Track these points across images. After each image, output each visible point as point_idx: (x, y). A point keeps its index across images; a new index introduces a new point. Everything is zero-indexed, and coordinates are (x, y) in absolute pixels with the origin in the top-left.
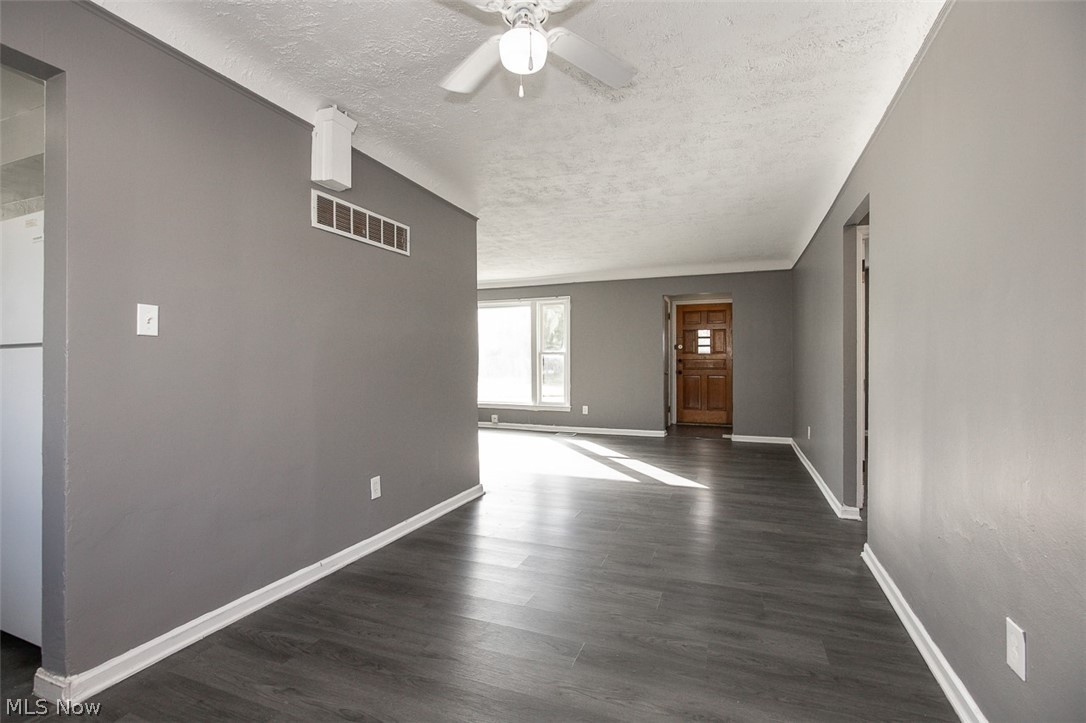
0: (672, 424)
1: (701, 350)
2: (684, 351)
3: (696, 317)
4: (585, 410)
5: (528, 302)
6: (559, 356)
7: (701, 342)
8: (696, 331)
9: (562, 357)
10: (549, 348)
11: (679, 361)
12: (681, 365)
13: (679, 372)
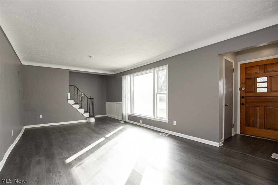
0: (236, 135)
1: (259, 90)
2: (246, 91)
3: (256, 70)
4: (175, 123)
5: (151, 70)
6: (164, 95)
7: (259, 85)
8: (255, 78)
9: (165, 95)
10: (161, 91)
11: (242, 97)
12: (244, 100)
13: (242, 104)
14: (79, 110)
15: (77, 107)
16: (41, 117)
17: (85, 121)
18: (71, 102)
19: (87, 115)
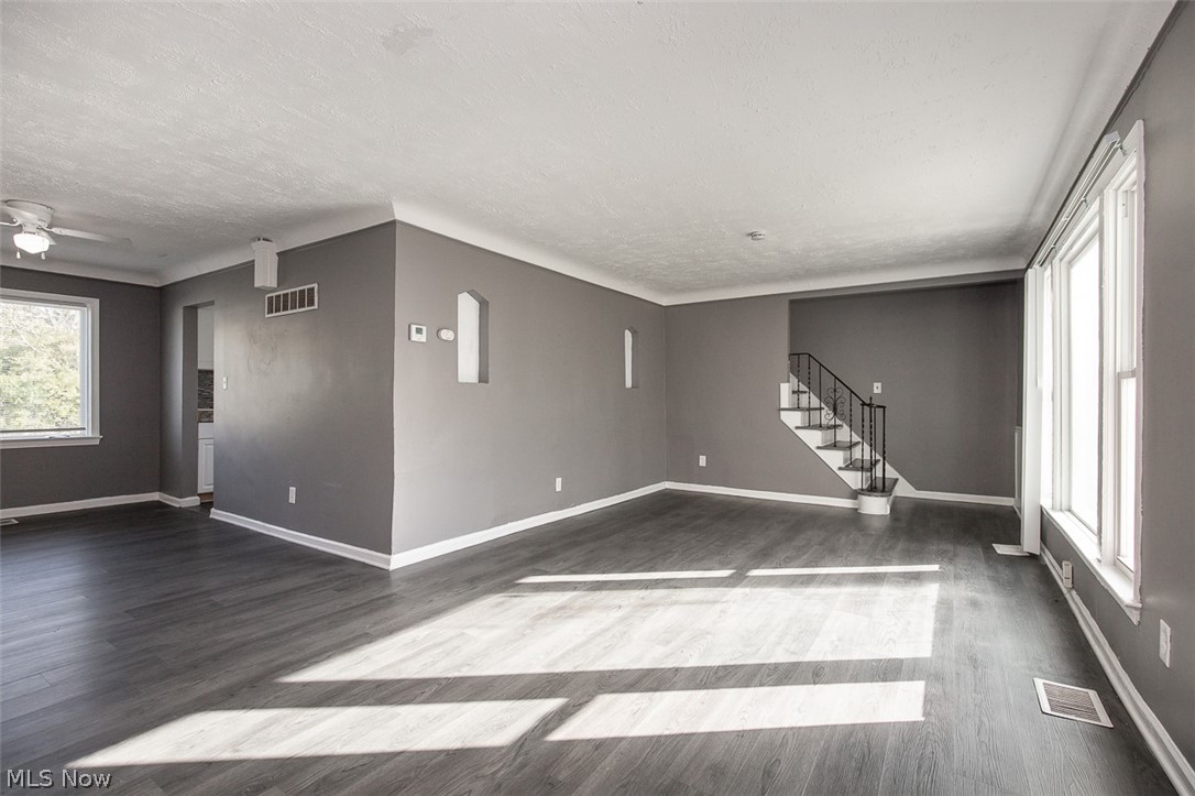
9: (1133, 385)
14: (823, 454)
15: (813, 439)
16: (703, 461)
17: (846, 503)
18: (792, 419)
19: (854, 479)
